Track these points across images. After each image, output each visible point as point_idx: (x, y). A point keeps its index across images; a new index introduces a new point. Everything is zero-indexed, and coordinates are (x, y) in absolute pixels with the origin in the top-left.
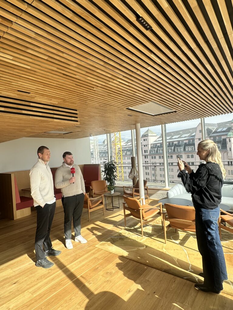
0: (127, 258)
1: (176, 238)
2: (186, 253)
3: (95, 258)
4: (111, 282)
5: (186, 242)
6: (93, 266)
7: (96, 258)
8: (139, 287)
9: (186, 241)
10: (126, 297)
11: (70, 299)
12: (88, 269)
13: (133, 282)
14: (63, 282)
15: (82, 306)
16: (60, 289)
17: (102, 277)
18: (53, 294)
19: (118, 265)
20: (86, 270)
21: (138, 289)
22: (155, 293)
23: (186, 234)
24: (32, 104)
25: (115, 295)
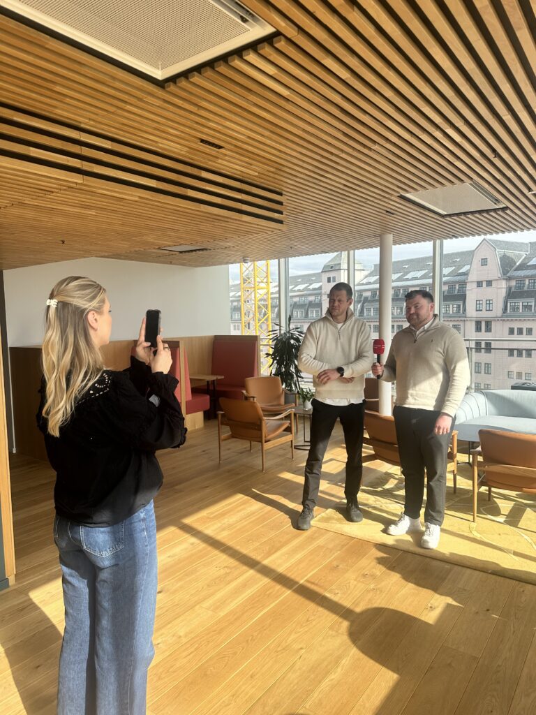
0: (396, 549)
1: (496, 511)
2: (530, 541)
3: (320, 547)
4: (381, 591)
5: (519, 521)
6: (325, 563)
7: (323, 547)
8: (450, 601)
9: (521, 518)
10: (431, 617)
11: (308, 621)
12: (316, 568)
13: (433, 592)
14: (271, 591)
15: (340, 631)
16: (272, 603)
17: (355, 582)
18: (261, 611)
19: (381, 561)
20: (313, 570)
21: (449, 605)
22: (490, 612)
23: (515, 504)
24: (204, 175)
25: (402, 614)
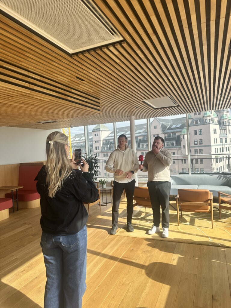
0: (153, 240)
1: (185, 221)
2: (200, 230)
3: (123, 243)
4: (153, 256)
5: (194, 223)
6: (127, 249)
8: (179, 256)
10: (175, 263)
11: (128, 272)
12: (124, 251)
13: (172, 254)
14: (109, 263)
15: (142, 274)
16: (111, 268)
17: (142, 255)
18: (108, 271)
19: (149, 245)
20: (123, 253)
22: (195, 257)
23: (191, 218)
25: (164, 263)
